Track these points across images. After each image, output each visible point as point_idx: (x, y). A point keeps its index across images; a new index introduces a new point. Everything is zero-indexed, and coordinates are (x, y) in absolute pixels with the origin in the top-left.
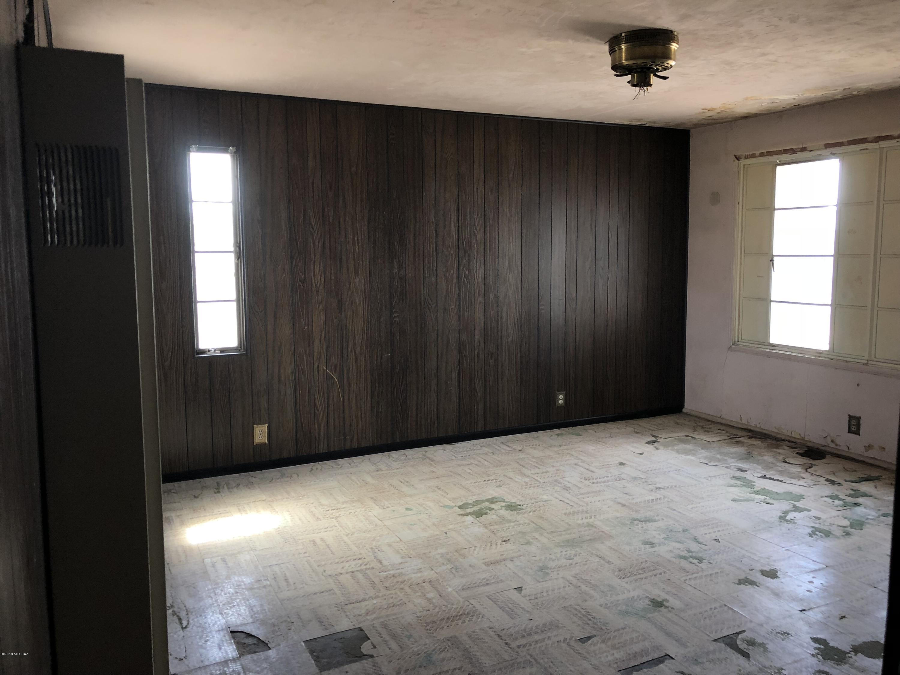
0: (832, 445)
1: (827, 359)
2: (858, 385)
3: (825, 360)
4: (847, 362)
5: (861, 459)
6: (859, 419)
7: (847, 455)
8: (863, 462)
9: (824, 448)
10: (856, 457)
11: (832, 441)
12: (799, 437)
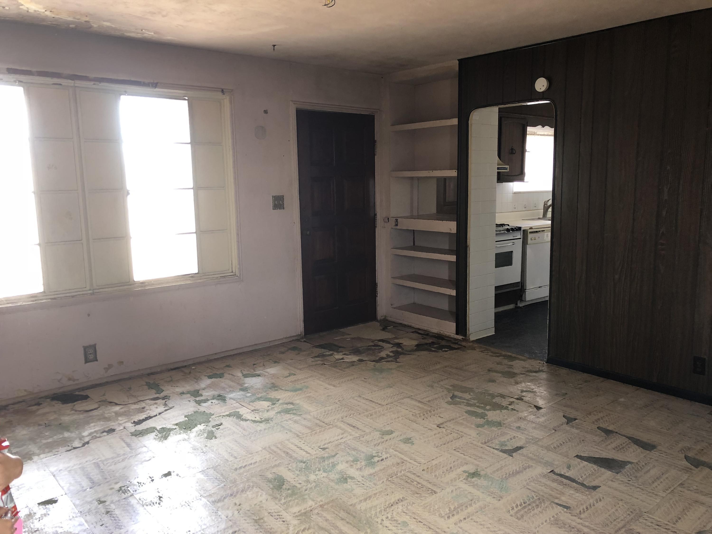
0: (71, 383)
1: (49, 300)
2: (89, 315)
3: (46, 302)
4: (73, 297)
5: (105, 380)
6: (94, 347)
7: (90, 384)
8: (107, 383)
9: (61, 390)
10: (98, 382)
11: (70, 379)
12: (25, 393)
